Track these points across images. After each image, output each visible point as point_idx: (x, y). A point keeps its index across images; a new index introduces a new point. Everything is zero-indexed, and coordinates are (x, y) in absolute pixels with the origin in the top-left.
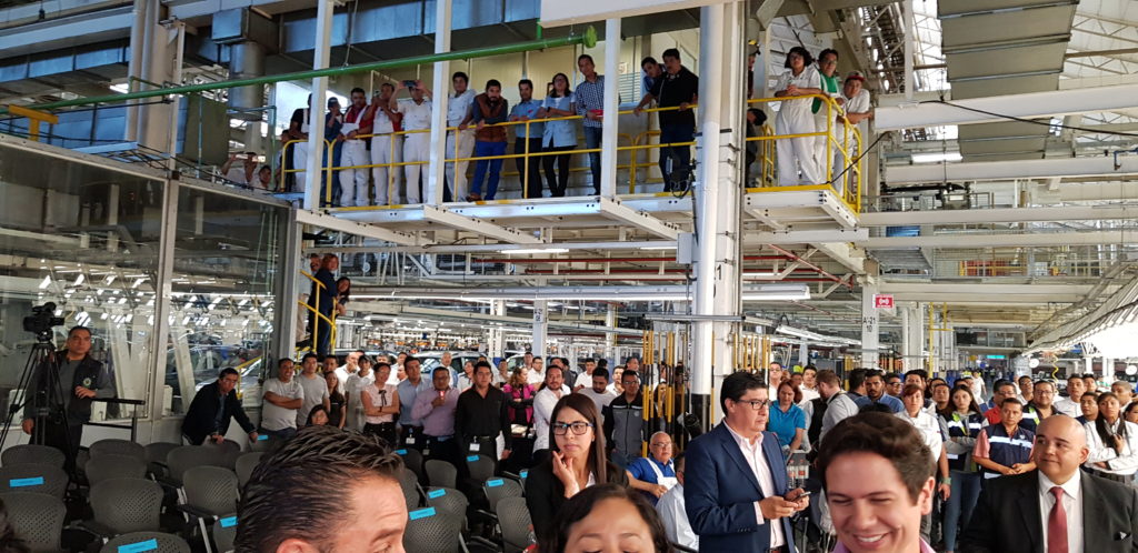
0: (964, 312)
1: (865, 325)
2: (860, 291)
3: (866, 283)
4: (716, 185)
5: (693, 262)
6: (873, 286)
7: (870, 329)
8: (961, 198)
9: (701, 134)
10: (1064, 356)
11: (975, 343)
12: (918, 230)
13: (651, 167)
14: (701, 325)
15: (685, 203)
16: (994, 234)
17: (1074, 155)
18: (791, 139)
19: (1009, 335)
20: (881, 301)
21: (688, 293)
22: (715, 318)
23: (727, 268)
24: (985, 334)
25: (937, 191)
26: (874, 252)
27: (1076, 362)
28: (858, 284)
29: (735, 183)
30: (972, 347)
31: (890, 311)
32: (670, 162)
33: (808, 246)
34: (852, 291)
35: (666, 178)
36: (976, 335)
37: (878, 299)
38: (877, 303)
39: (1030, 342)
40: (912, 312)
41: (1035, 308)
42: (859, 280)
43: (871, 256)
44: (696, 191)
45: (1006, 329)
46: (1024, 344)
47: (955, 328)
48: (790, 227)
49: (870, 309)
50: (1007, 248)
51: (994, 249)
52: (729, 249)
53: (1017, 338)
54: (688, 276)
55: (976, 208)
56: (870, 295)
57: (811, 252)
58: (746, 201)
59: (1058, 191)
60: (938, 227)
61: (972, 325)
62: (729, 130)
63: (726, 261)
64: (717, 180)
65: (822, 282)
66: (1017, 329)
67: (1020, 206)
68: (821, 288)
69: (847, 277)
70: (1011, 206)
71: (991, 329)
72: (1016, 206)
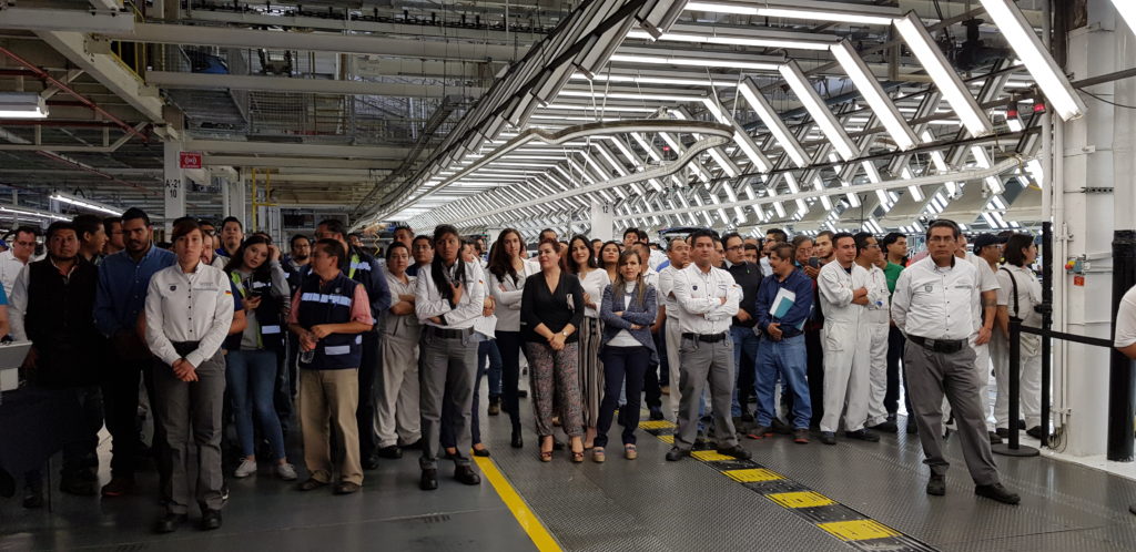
0: (289, 190)
1: (168, 190)
2: (161, 151)
3: (168, 137)
6: (176, 141)
7: (174, 194)
8: (281, 59)
11: (302, 226)
20: (187, 160)
24: (312, 217)
26: (172, 93)
28: (156, 138)
34: (147, 151)
36: (302, 217)
37: (183, 158)
38: (183, 164)
40: (232, 186)
42: (157, 132)
43: (170, 98)
47: (282, 210)
49: (173, 171)
55: (297, 76)
56: (173, 153)
61: (298, 206)
65: (106, 130)
66: (341, 210)
67: (342, 77)
68: (106, 140)
69: (140, 127)
70: (330, 76)
71: (317, 211)
72: (337, 77)
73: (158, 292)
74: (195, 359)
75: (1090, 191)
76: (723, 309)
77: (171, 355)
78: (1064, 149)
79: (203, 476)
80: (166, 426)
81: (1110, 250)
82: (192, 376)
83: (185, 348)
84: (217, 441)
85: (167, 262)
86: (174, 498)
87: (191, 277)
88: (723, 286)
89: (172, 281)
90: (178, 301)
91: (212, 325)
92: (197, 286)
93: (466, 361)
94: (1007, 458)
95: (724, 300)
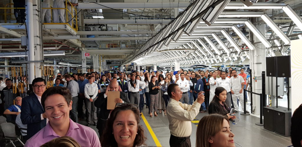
0: (108, 57)
1: (82, 61)
2: (81, 52)
3: (82, 50)
4: (33, 22)
5: (27, 45)
6: (84, 51)
7: (84, 62)
8: (105, 28)
9: (27, 6)
10: (130, 66)
11: (111, 64)
12: (95, 36)
13: (12, 15)
14: (31, 64)
15: (23, 27)
16: (113, 37)
17: (129, 19)
18: (58, 9)
19: (119, 62)
20: (86, 55)
21: (26, 54)
22: (35, 62)
23: (38, 47)
24: (113, 62)
25: (99, 26)
26: (83, 42)
27: (133, 67)
28: (80, 50)
29: (39, 21)
30: (111, 65)
31: (89, 57)
32: (17, 14)
33: (65, 40)
34: (79, 52)
35: (17, 19)
36: (111, 62)
37: (85, 54)
38: (85, 55)
39: (123, 63)
40: (95, 57)
41: (123, 55)
42: (80, 49)
43: (83, 43)
44: (26, 23)
45: (118, 60)
46: (122, 63)
47: (106, 61)
48: (58, 34)
49: (84, 57)
50: (116, 41)
51: (113, 41)
52: (38, 41)
53: (120, 62)
54: (26, 49)
55: (109, 31)
56: (83, 53)
57: (66, 42)
58: (43, 27)
59: (127, 27)
60: (100, 35)
61: (110, 60)
62: (36, 5)
63: (38, 45)
64: (33, 20)
65: (70, 50)
66: (120, 60)
67: (119, 30)
68: (70, 51)
69: (77, 48)
70: (117, 30)
71: (114, 60)
72: (118, 30)
73: (86, 87)
74: (93, 98)
75: (257, 63)
76: (186, 87)
77: (89, 98)
78: (253, 55)
79: (94, 117)
80: (88, 109)
81: (261, 75)
82: (92, 101)
83: (91, 96)
84: (96, 111)
85: (88, 82)
86: (89, 121)
87: (91, 85)
88: (186, 83)
89: (89, 86)
90: (90, 89)
91: (95, 93)
92: (92, 86)
93: (138, 98)
94: (244, 116)
95: (186, 86)
